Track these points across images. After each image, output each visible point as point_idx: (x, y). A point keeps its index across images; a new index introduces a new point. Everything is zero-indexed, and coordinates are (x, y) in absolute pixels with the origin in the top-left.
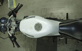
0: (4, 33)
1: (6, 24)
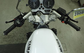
0: (27, 5)
1: (43, 7)
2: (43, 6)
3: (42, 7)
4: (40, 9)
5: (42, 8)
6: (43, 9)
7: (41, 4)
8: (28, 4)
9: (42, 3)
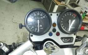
1: (58, 30)
2: (57, 28)
3: (54, 30)
4: (51, 34)
5: (54, 34)
6: (58, 34)
7: (54, 25)
8: (23, 24)
9: (56, 23)
